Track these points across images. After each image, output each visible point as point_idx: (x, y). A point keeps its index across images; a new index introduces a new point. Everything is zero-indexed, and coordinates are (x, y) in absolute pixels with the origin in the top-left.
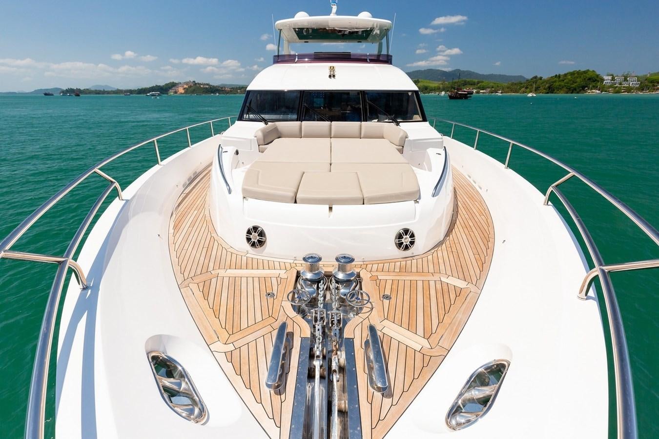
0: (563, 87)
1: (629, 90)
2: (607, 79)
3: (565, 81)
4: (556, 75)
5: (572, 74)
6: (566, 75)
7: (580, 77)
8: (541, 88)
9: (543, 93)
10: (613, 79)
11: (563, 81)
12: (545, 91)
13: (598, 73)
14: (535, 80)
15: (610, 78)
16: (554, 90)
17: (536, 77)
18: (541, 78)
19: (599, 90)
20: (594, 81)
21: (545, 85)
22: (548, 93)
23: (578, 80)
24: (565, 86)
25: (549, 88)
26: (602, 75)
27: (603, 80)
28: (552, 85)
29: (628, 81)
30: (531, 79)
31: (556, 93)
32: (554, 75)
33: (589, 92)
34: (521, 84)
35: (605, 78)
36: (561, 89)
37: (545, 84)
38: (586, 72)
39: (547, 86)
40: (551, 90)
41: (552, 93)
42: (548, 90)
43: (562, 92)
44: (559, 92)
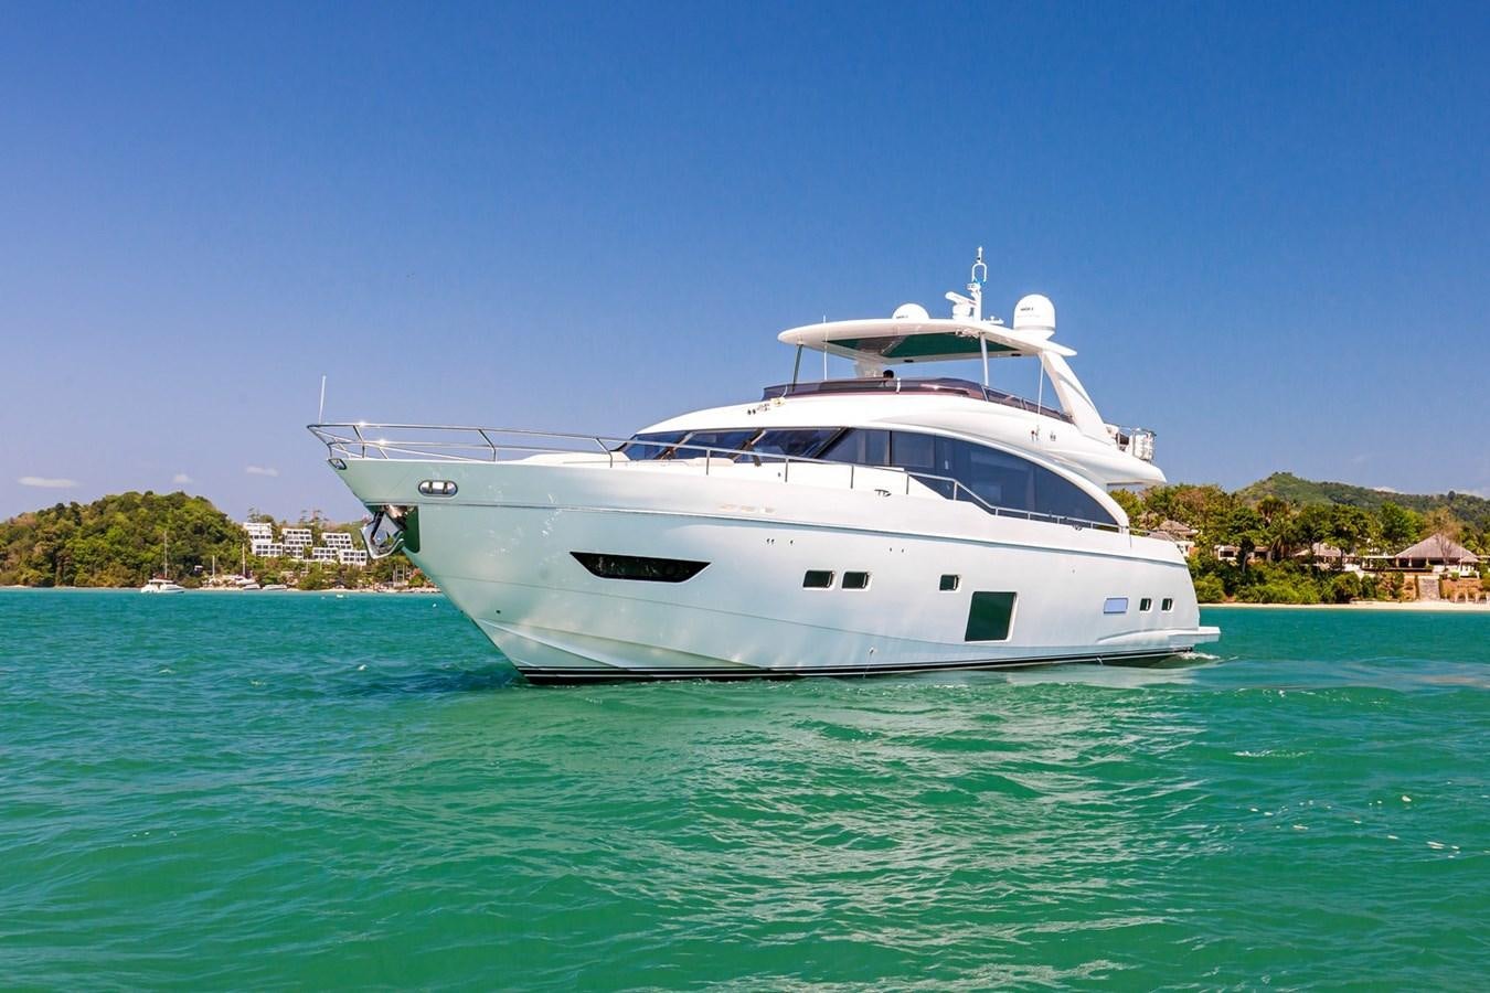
0: (109, 559)
1: (345, 577)
2: (259, 536)
3: (111, 533)
4: (60, 508)
5: (127, 504)
6: (100, 507)
7: (164, 520)
8: (14, 558)
9: (26, 582)
10: (276, 535)
11: (103, 531)
12: (32, 572)
13: (219, 508)
15: (266, 529)
16: (75, 572)
19: (247, 577)
20: (219, 540)
21: (30, 548)
22: (48, 583)
23: (162, 531)
24: (118, 553)
25: (51, 558)
26: (232, 518)
27: (244, 537)
28: (61, 547)
29: (324, 544)
31: (84, 583)
32: (54, 505)
33: (216, 585)
35: (252, 528)
36: (101, 566)
37: (26, 540)
38: (177, 500)
39: (38, 550)
40: (59, 569)
41: (70, 583)
42: (50, 572)
43: (110, 580)
44: (99, 579)
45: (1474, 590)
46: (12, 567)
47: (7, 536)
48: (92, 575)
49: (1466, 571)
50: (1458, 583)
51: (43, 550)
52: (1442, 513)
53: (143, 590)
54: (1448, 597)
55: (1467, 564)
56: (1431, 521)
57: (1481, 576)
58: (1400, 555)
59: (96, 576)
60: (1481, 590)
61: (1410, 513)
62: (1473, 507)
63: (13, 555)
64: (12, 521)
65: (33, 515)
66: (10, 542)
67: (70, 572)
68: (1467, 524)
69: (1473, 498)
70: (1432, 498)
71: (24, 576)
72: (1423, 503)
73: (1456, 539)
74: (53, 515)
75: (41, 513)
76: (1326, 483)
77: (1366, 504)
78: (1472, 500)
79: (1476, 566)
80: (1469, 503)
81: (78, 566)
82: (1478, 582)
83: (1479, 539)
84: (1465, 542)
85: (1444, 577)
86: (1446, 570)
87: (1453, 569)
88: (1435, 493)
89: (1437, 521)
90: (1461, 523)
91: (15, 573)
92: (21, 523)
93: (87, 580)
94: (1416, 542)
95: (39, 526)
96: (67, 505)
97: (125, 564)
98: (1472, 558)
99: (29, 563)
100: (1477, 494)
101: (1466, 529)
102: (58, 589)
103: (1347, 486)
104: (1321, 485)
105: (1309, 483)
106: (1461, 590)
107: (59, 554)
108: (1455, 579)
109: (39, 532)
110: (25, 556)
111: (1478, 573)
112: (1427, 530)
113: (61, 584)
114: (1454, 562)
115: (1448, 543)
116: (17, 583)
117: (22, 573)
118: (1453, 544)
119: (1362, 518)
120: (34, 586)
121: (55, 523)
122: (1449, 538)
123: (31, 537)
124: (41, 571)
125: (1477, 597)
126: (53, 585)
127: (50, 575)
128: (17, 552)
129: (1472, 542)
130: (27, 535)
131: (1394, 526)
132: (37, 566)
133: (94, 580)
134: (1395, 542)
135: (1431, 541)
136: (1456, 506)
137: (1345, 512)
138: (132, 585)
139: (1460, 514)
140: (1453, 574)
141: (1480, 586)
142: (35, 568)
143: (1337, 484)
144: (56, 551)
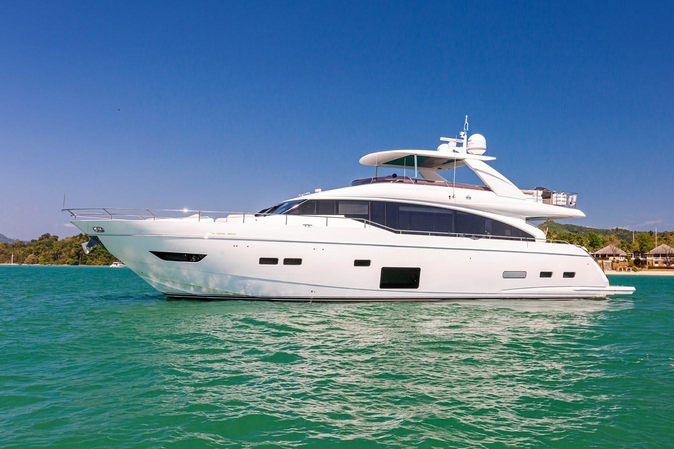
0: (99, 254)
4: (81, 235)
8: (64, 254)
9: (68, 263)
12: (70, 259)
14: (47, 240)
16: (87, 259)
17: (47, 236)
18: (56, 238)
21: (70, 250)
22: (77, 264)
30: (40, 239)
31: (90, 264)
32: (79, 234)
34: (25, 246)
36: (96, 257)
37: (68, 247)
39: (73, 251)
40: (80, 258)
41: (85, 263)
42: (77, 259)
43: (100, 262)
44: (95, 262)
45: (626, 266)
46: (64, 257)
47: (61, 246)
48: (93, 261)
49: (622, 259)
50: (619, 264)
51: (75, 251)
52: (613, 236)
53: (111, 266)
54: (615, 269)
55: (623, 256)
56: (608, 240)
57: (628, 261)
58: (596, 253)
59: (94, 261)
60: (628, 266)
61: (600, 236)
62: (625, 234)
63: (63, 253)
64: (63, 240)
65: (71, 238)
66: (62, 248)
67: (85, 259)
68: (623, 241)
69: (626, 230)
70: (609, 230)
71: (68, 261)
72: (606, 232)
73: (618, 246)
74: (78, 238)
75: (74, 237)
76: (567, 225)
77: (583, 233)
78: (625, 231)
79: (626, 257)
80: (624, 232)
81: (88, 257)
82: (627, 263)
83: (628, 246)
84: (622, 248)
85: (613, 261)
86: (614, 259)
87: (617, 258)
88: (610, 228)
89: (611, 239)
90: (620, 241)
91: (64, 260)
92: (67, 241)
93: (90, 263)
94: (602, 248)
95: (73, 242)
96: (84, 234)
97: (105, 256)
98: (625, 254)
99: (69, 256)
100: (627, 229)
101: (622, 243)
102: (80, 266)
103: (575, 226)
104: (565, 225)
105: (560, 224)
106: (620, 267)
107: (81, 252)
108: (618, 262)
109: (73, 245)
110: (68, 254)
111: (627, 260)
112: (607, 243)
113: (81, 264)
114: (618, 255)
115: (615, 248)
116: (65, 264)
117: (67, 260)
118: (617, 249)
119: (581, 238)
120: (71, 265)
121: (79, 241)
122: (616, 246)
123: (70, 246)
124: (74, 259)
125: (627, 269)
126: (78, 264)
127: (77, 261)
128: (65, 252)
129: (624, 248)
130: (69, 245)
131: (594, 242)
132: (72, 257)
133: (93, 262)
134: (594, 248)
135: (608, 247)
136: (619, 234)
137: (574, 236)
138: (108, 264)
139: (621, 237)
140: (617, 260)
141: (628, 265)
142: (72, 258)
143: (571, 225)
144: (79, 251)
